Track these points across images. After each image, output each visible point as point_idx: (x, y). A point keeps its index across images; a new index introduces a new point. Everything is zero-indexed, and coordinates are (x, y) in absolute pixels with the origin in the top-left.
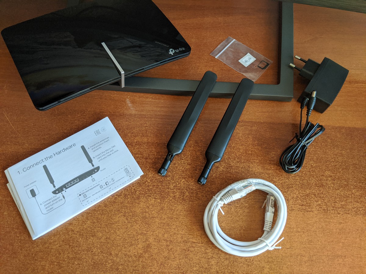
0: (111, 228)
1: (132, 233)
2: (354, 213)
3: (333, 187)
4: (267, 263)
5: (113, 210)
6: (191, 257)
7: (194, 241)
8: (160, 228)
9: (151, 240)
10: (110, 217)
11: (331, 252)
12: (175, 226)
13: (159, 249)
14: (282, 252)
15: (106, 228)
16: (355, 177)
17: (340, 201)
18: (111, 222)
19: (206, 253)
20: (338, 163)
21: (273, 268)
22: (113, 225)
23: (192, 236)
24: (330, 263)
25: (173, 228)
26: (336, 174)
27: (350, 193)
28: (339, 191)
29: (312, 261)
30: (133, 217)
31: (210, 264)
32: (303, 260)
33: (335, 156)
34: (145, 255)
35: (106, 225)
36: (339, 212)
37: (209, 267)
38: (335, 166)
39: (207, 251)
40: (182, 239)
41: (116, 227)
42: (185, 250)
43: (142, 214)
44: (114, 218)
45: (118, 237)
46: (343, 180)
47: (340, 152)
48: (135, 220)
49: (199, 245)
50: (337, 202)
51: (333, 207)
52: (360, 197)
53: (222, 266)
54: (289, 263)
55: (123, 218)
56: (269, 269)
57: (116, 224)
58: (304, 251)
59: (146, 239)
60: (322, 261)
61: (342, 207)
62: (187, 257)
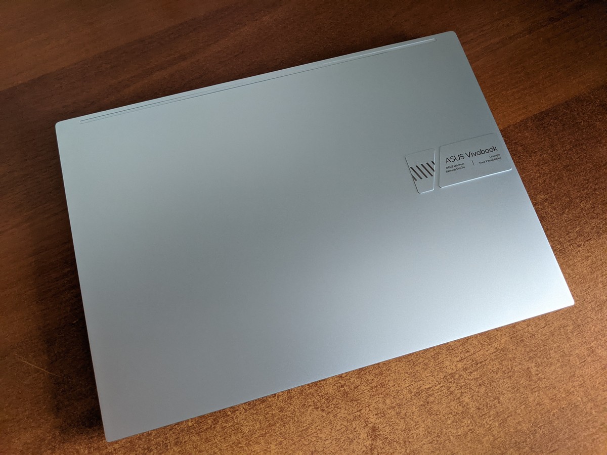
0: (309, 435)
1: (341, 425)
2: (596, 234)
3: (556, 213)
4: (530, 361)
5: (296, 410)
6: (436, 410)
7: (428, 386)
8: (374, 396)
9: (373, 419)
10: (298, 421)
11: (594, 302)
12: (392, 382)
13: (390, 425)
14: (539, 336)
15: (303, 440)
16: (575, 185)
17: (573, 228)
18: (304, 427)
19: (452, 393)
20: (547, 176)
21: (540, 363)
22: (310, 430)
23: (422, 382)
24: (599, 317)
25: (391, 385)
26: (551, 192)
27: (579, 210)
28: (565, 215)
29: (579, 326)
30: (328, 402)
31: (464, 403)
32: (569, 331)
33: (537, 168)
34: (377, 444)
35: (300, 436)
36: (578, 244)
37: (465, 407)
38: (545, 181)
39: (451, 390)
40: (411, 393)
41: (314, 430)
42: (424, 405)
43: (339, 392)
44: (305, 418)
45: (327, 442)
46: (563, 196)
47: (541, 159)
48: (334, 405)
49: (437, 388)
50: (570, 231)
51: (569, 241)
52: (593, 210)
53: (479, 398)
54: (555, 345)
55: (317, 413)
56: (536, 366)
57: (313, 426)
58: (564, 319)
59: (366, 422)
60: (589, 320)
61: (579, 234)
62: (432, 413)
